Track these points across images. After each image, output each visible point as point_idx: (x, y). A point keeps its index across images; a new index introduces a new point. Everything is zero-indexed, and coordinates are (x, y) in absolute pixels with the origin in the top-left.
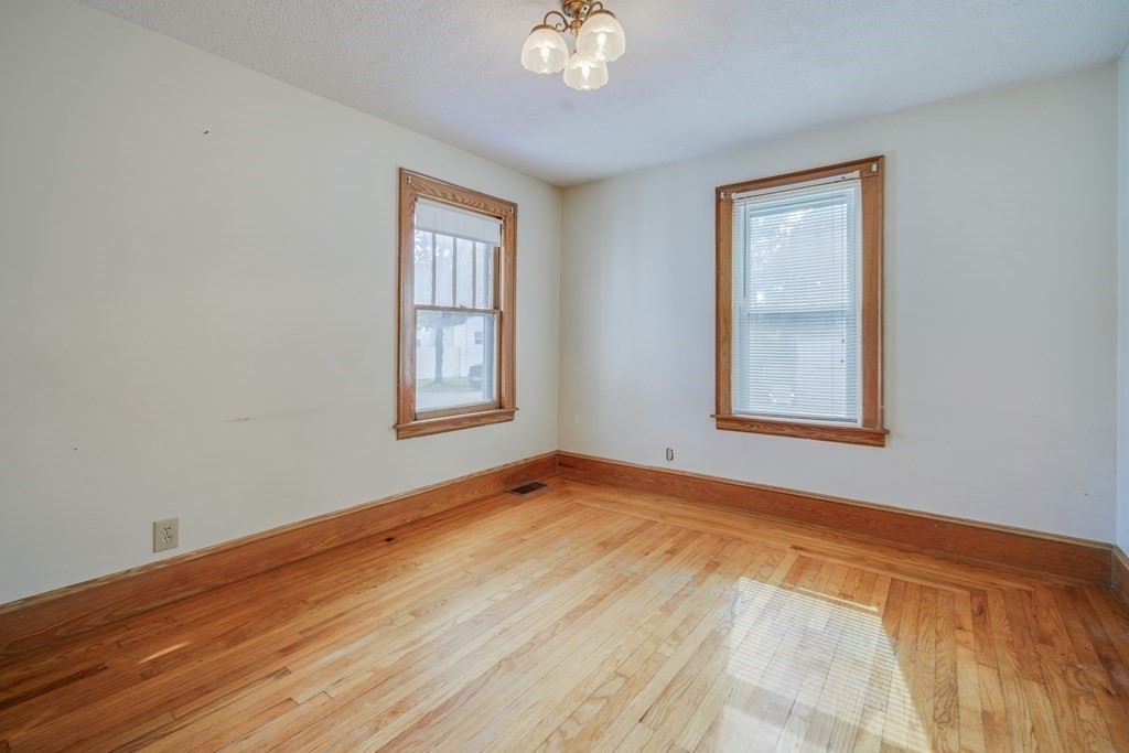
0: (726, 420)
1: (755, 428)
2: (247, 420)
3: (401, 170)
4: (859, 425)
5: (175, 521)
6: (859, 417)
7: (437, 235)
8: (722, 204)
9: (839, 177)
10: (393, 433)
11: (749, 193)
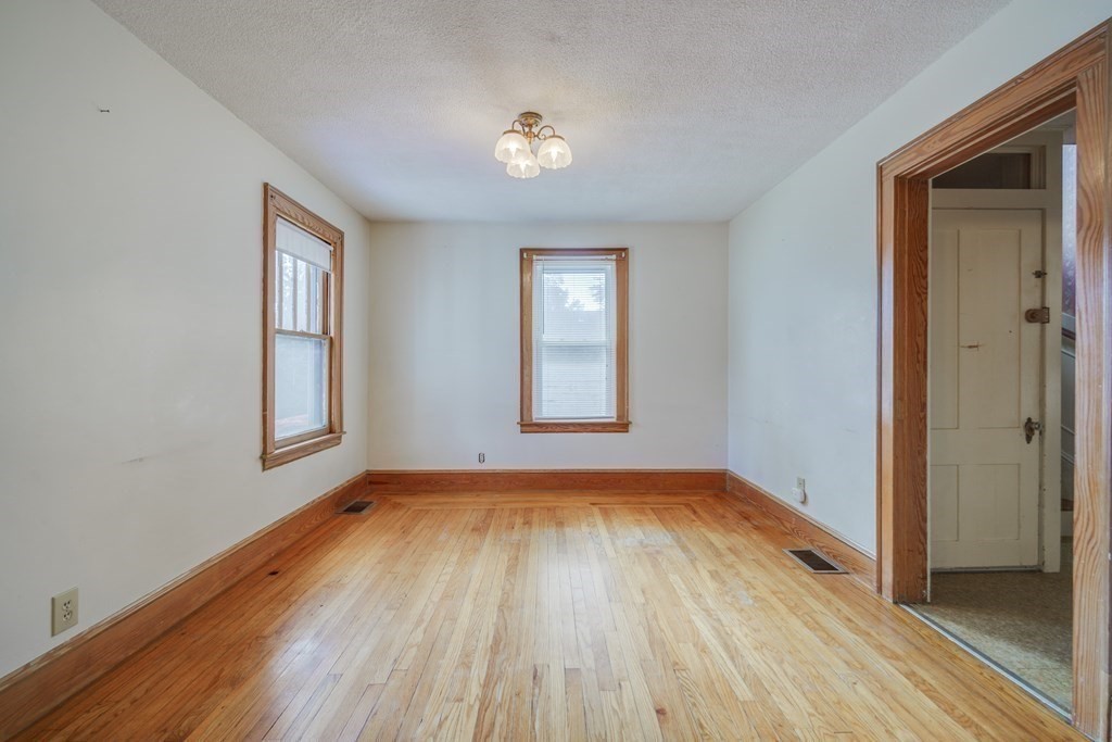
0: (529, 426)
1: (549, 429)
2: (141, 460)
3: (266, 186)
4: (614, 420)
5: (75, 592)
6: (614, 413)
7: (284, 255)
8: (525, 262)
9: (604, 257)
10: (259, 465)
11: (543, 257)
